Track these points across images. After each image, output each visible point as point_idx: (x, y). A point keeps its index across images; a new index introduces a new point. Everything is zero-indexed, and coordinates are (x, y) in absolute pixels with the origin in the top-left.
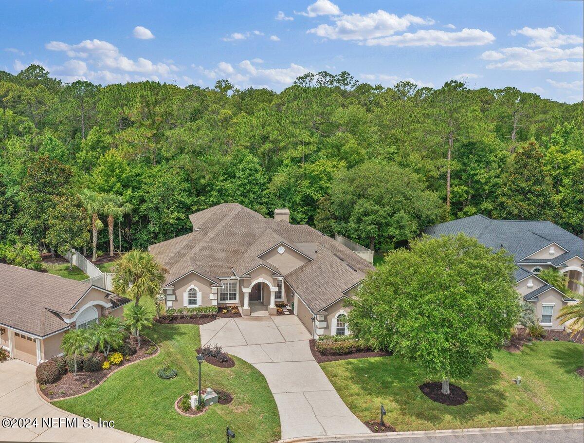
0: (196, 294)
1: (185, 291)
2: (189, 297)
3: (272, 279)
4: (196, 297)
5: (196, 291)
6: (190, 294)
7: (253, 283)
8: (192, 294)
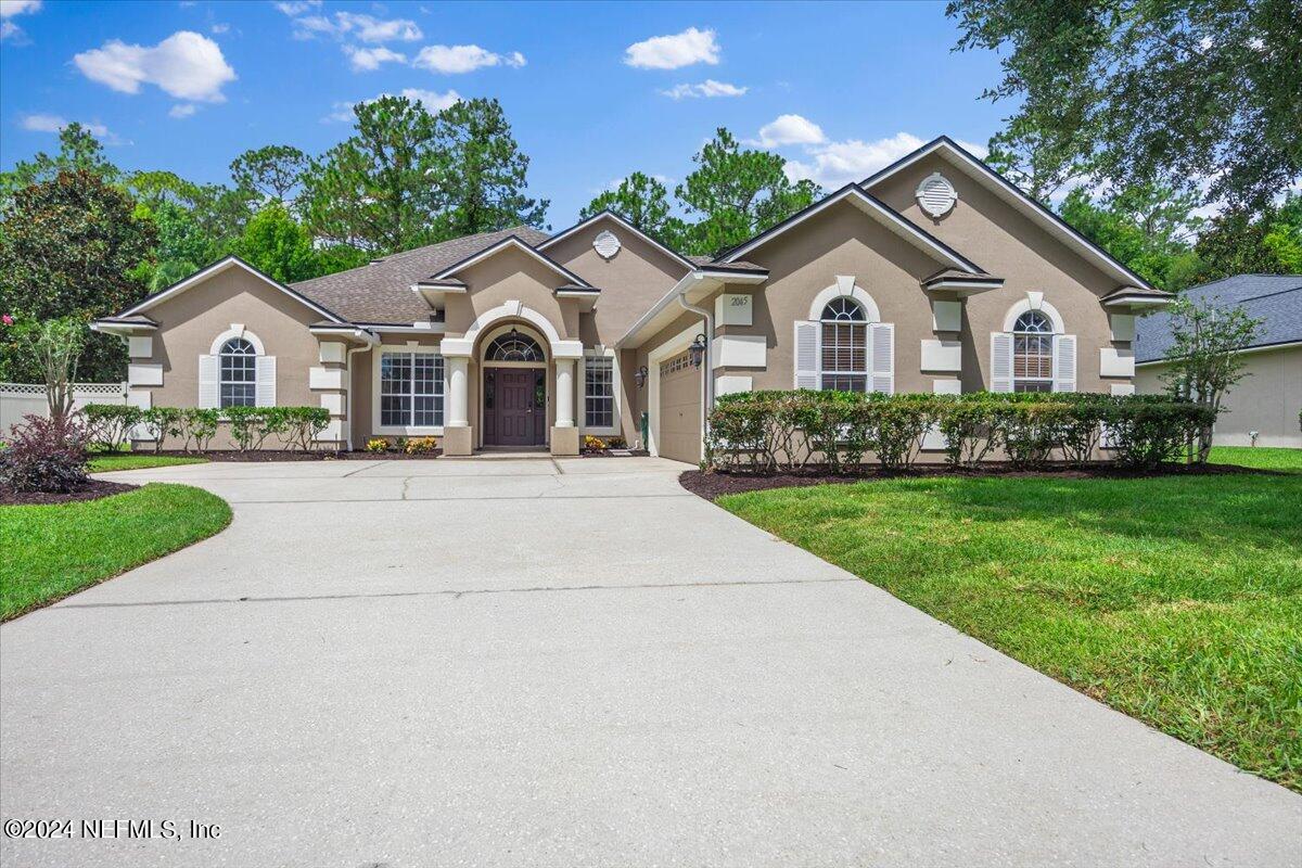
0: (251, 362)
1: (207, 351)
2: (226, 375)
3: (556, 306)
4: (251, 376)
5: (252, 350)
6: (226, 362)
7: (483, 321)
8: (238, 361)
